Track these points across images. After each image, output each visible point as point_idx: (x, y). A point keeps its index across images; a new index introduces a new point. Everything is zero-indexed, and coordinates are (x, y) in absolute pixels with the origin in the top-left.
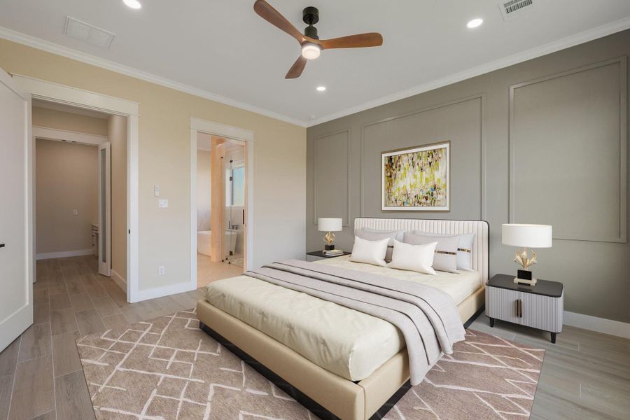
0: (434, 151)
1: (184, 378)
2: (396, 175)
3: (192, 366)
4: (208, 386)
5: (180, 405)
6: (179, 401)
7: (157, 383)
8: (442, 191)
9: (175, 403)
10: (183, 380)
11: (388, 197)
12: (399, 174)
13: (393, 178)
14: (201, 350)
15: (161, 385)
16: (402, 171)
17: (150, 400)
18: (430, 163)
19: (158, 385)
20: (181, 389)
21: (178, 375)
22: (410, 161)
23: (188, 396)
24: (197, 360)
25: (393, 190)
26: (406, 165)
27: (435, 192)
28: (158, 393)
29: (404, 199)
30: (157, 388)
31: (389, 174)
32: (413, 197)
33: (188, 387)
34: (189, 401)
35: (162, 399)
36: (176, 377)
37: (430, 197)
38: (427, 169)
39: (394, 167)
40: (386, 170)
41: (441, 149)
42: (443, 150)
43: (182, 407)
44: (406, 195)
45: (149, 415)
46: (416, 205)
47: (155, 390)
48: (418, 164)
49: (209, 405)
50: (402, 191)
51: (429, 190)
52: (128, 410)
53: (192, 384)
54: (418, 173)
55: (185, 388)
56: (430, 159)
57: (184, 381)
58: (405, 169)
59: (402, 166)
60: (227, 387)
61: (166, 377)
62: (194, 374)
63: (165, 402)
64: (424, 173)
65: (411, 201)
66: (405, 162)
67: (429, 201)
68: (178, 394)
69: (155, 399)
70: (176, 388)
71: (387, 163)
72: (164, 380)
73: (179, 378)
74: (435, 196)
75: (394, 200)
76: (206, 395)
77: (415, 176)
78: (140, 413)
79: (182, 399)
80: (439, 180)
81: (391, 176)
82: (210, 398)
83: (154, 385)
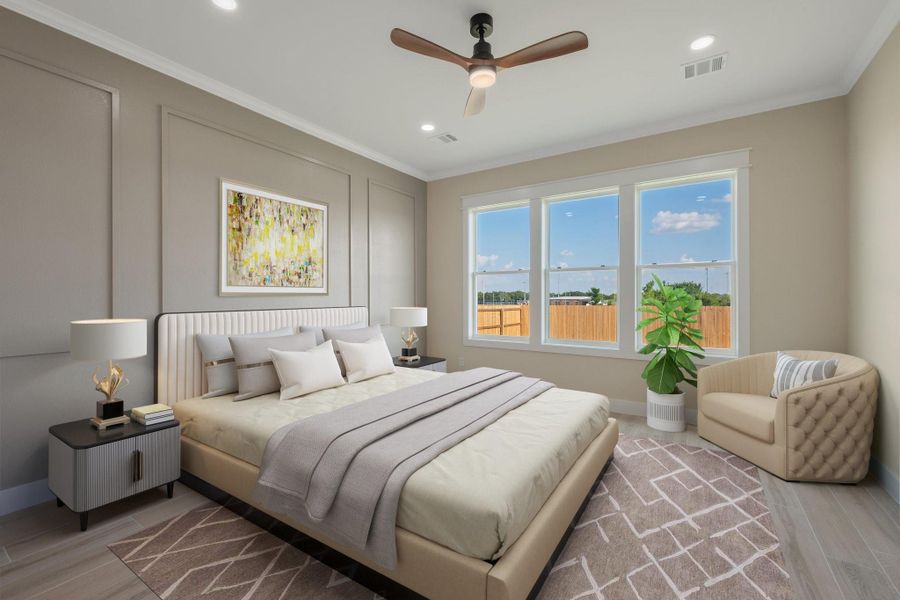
0: (310, 209)
1: (660, 569)
2: (250, 229)
3: (632, 574)
4: (645, 538)
5: (690, 547)
6: (689, 550)
7: (698, 592)
8: (318, 266)
9: (694, 552)
10: (663, 567)
11: (235, 269)
12: (259, 229)
13: (244, 233)
14: (590, 587)
15: (694, 585)
16: (262, 226)
17: (721, 578)
18: (304, 225)
19: (698, 589)
20: (675, 559)
21: (662, 579)
22: (276, 214)
23: (675, 548)
24: (616, 576)
25: (245, 256)
26: (268, 217)
27: (310, 267)
28: (706, 579)
29: (266, 273)
30: (701, 585)
31: (235, 225)
32: (281, 271)
33: (666, 555)
34: (678, 543)
35: (705, 567)
36: (667, 577)
37: (303, 274)
38: (301, 233)
39: (247, 214)
40: (231, 215)
41: (317, 210)
42: (320, 213)
43: (690, 544)
44: (269, 267)
45: (730, 564)
46: (285, 284)
47: (707, 584)
48: (288, 221)
49: (664, 526)
50: (261, 260)
51: (302, 263)
52: (754, 588)
53: (657, 555)
54: (288, 235)
55: (670, 557)
56: (304, 220)
57: (663, 565)
58: (267, 223)
59: (262, 217)
60: (630, 524)
61: (681, 590)
62: (642, 561)
63: (703, 562)
64: (296, 236)
65: (277, 278)
66: (266, 213)
67: (302, 280)
68: (683, 558)
69: (714, 575)
70: (679, 566)
71: (232, 203)
72: (685, 588)
73: (664, 574)
74: (310, 272)
75: (245, 274)
76: (657, 535)
77: (283, 240)
78: (739, 574)
79: (683, 550)
80: (314, 251)
81: (240, 230)
82: (657, 530)
83: (704, 592)
